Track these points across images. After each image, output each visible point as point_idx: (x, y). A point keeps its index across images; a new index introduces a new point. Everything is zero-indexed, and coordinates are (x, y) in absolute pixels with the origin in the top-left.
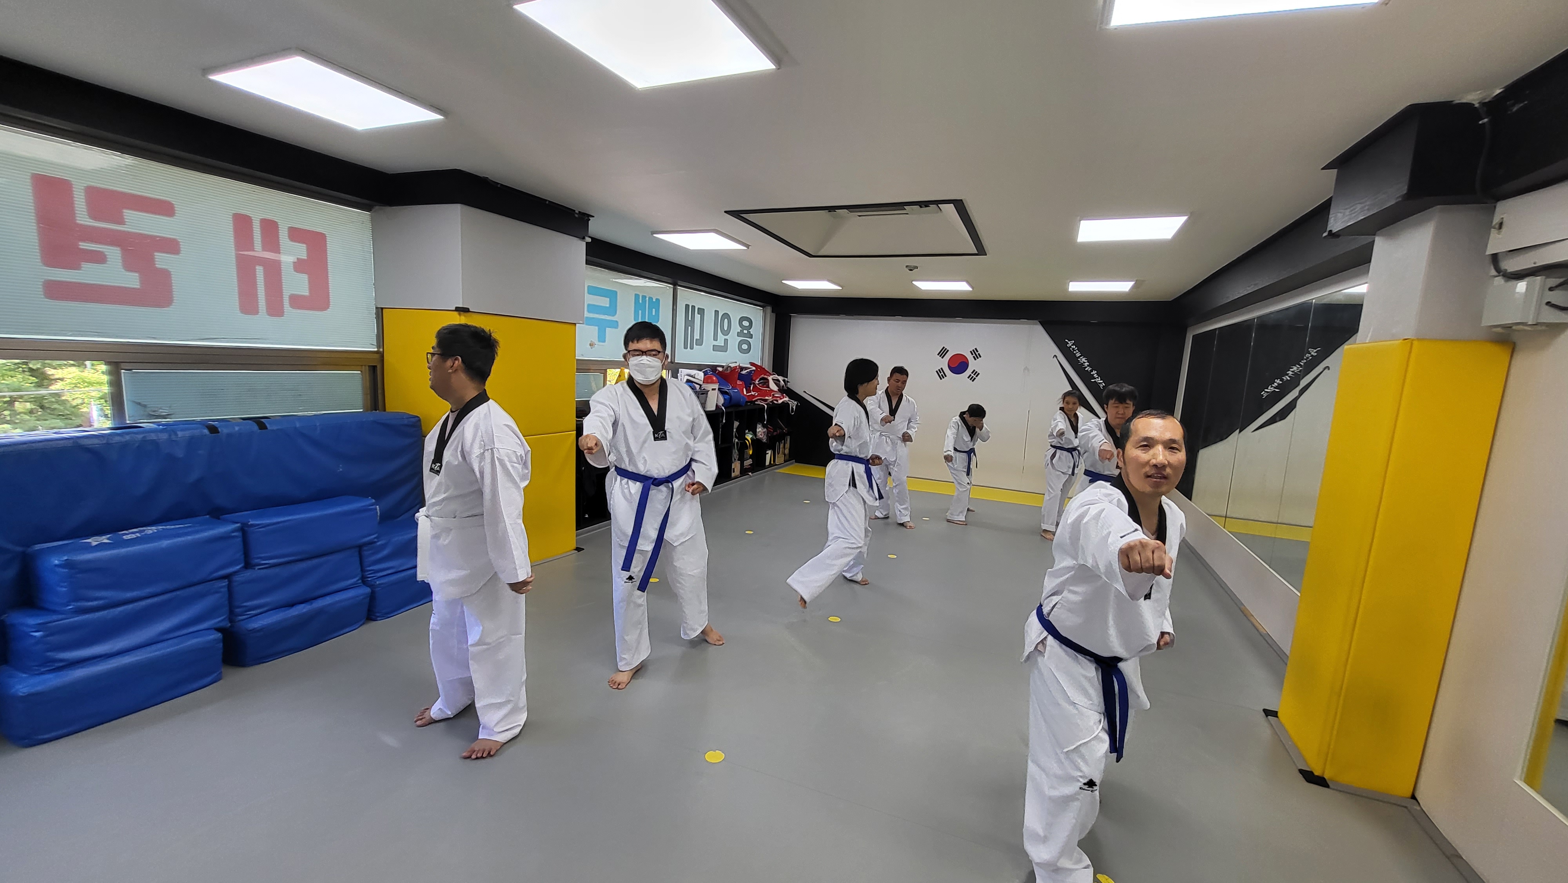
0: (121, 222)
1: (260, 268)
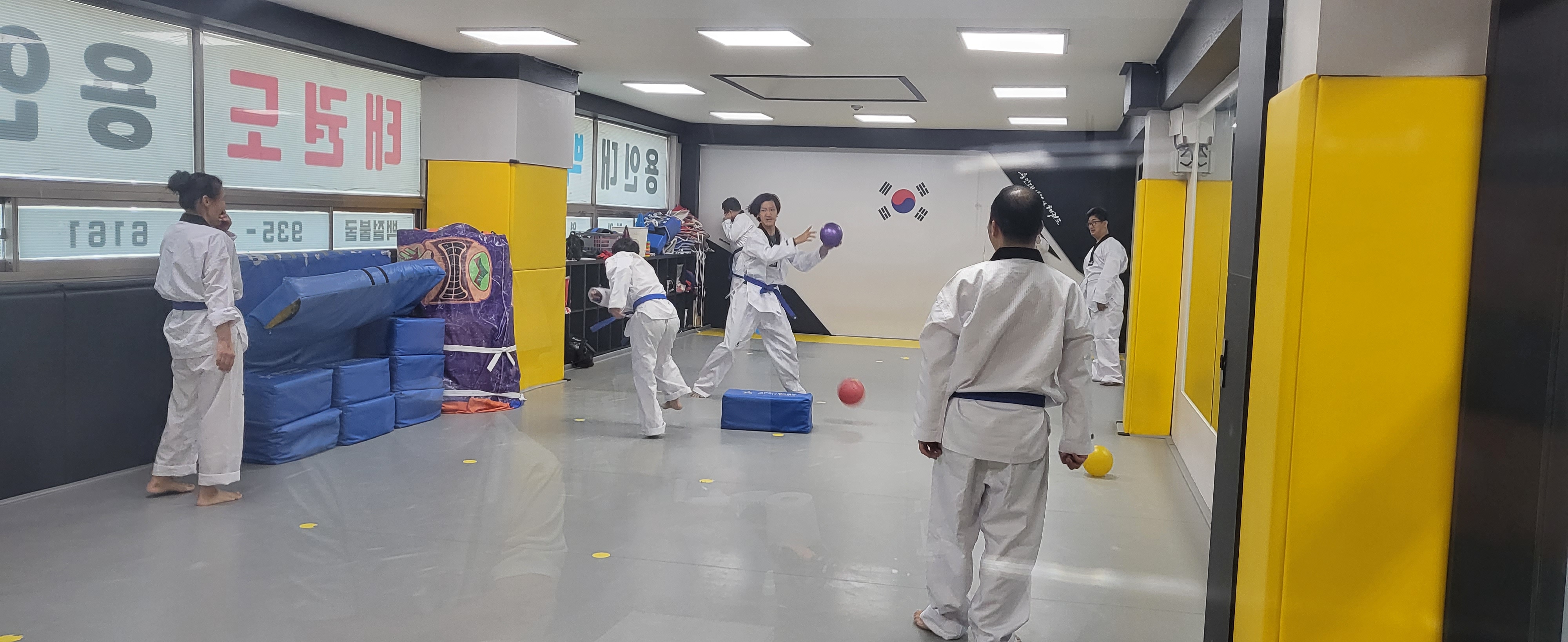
1: (374, 133)
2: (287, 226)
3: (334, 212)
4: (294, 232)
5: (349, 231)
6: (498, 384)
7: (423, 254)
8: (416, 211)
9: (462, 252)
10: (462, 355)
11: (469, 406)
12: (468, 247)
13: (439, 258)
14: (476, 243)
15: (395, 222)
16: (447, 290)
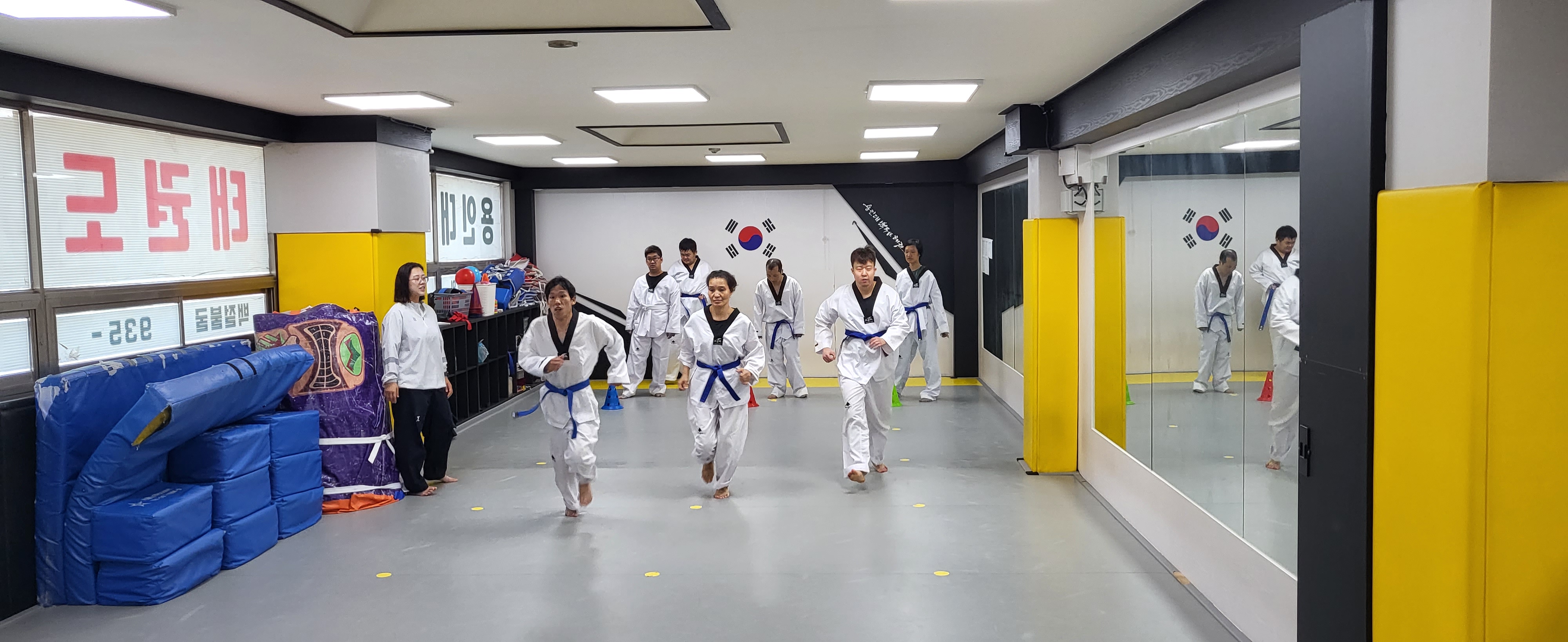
0: (171, 186)
1: (220, 210)
2: (134, 324)
3: (184, 302)
4: (143, 330)
5: (199, 321)
6: (381, 476)
7: (287, 340)
8: (266, 291)
9: (331, 335)
10: (340, 449)
11: (351, 503)
12: (337, 330)
13: (306, 344)
14: (345, 325)
15: (246, 305)
16: (318, 378)
